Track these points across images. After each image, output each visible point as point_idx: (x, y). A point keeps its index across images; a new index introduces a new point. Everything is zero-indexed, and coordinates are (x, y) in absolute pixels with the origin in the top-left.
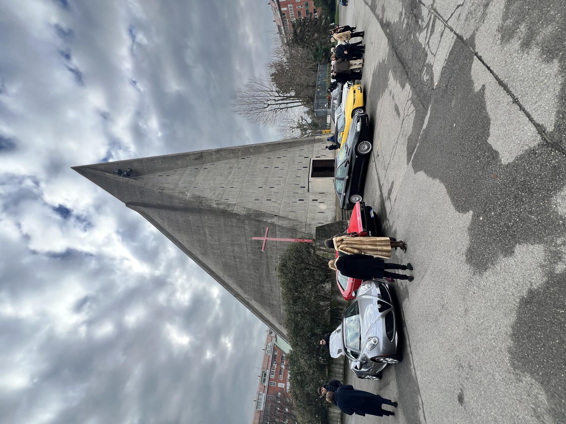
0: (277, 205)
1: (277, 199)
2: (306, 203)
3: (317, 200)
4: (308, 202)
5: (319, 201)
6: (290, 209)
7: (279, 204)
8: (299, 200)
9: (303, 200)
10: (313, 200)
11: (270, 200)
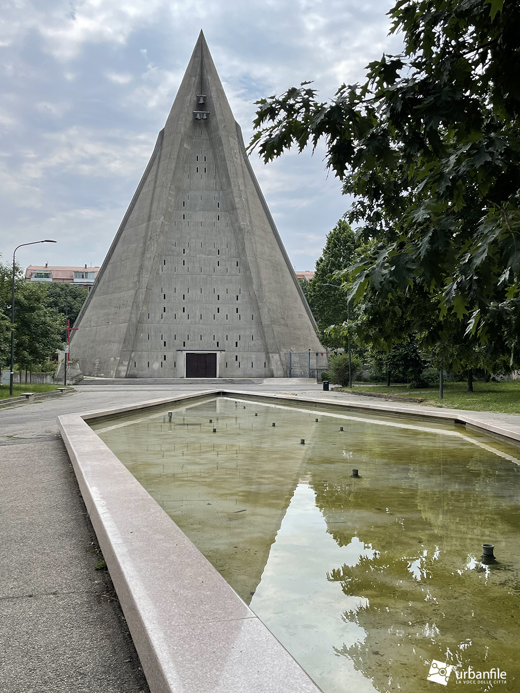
0: (157, 319)
1: (167, 318)
2: (161, 349)
3: (165, 359)
4: (163, 350)
5: (164, 362)
6: (153, 333)
7: (159, 322)
9: (165, 346)
10: (165, 356)
11: (165, 311)
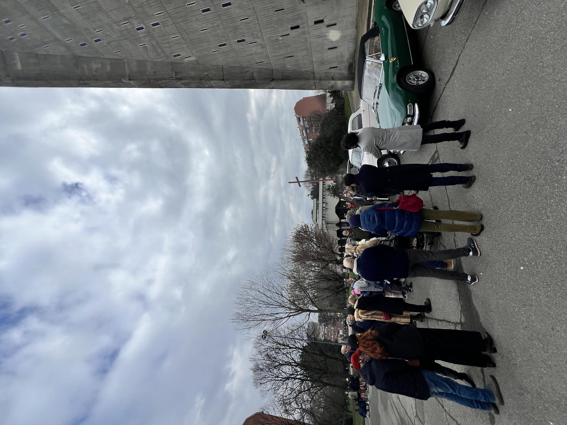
0: (259, 50)
1: (252, 35)
2: (304, 33)
3: (322, 21)
4: (306, 29)
5: (326, 22)
7: (263, 46)
8: (292, 28)
9: (298, 27)
10: (316, 23)
11: (244, 40)
